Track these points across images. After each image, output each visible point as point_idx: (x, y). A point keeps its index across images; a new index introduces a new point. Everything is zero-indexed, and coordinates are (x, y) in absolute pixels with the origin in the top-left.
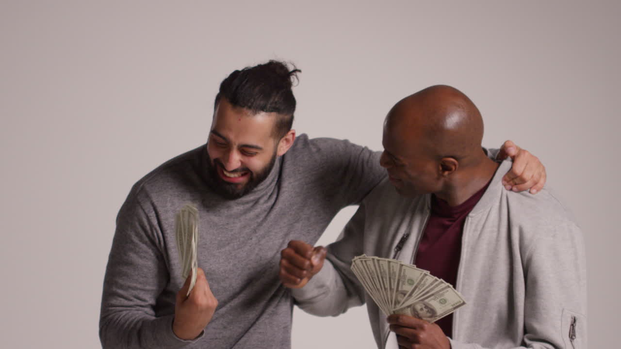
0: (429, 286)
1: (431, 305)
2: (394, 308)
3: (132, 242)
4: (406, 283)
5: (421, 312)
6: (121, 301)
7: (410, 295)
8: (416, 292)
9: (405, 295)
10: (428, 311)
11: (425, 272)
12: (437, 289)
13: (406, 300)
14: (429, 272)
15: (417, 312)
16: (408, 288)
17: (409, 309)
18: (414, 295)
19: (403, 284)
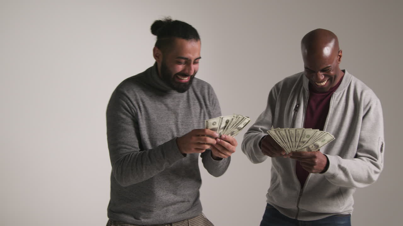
0: (318, 136)
1: (317, 144)
2: (297, 149)
3: (122, 118)
4: (306, 137)
5: (311, 149)
6: (125, 150)
7: (307, 142)
8: (310, 140)
9: (304, 143)
10: (315, 147)
11: (317, 130)
12: (321, 137)
13: (305, 145)
14: (319, 130)
15: (310, 148)
16: (306, 139)
17: (306, 148)
18: (309, 142)
19: (304, 138)
